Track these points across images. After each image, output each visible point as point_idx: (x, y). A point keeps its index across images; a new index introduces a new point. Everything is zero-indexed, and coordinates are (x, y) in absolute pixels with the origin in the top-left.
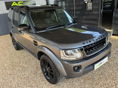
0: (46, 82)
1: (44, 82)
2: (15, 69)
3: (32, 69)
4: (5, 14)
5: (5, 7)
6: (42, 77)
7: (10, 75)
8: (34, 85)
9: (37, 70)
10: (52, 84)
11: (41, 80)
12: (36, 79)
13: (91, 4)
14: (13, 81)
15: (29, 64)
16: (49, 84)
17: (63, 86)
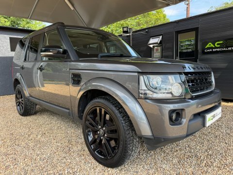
0: (95, 166)
1: (90, 165)
2: (18, 145)
3: (59, 145)
4: (7, 57)
5: (9, 46)
6: (83, 158)
7: (6, 155)
8: (66, 172)
9: (71, 146)
10: (109, 169)
11: (83, 162)
12: (69, 161)
13: (159, 48)
14: (12, 167)
15: (50, 136)
16: (103, 168)
17: (137, 172)
